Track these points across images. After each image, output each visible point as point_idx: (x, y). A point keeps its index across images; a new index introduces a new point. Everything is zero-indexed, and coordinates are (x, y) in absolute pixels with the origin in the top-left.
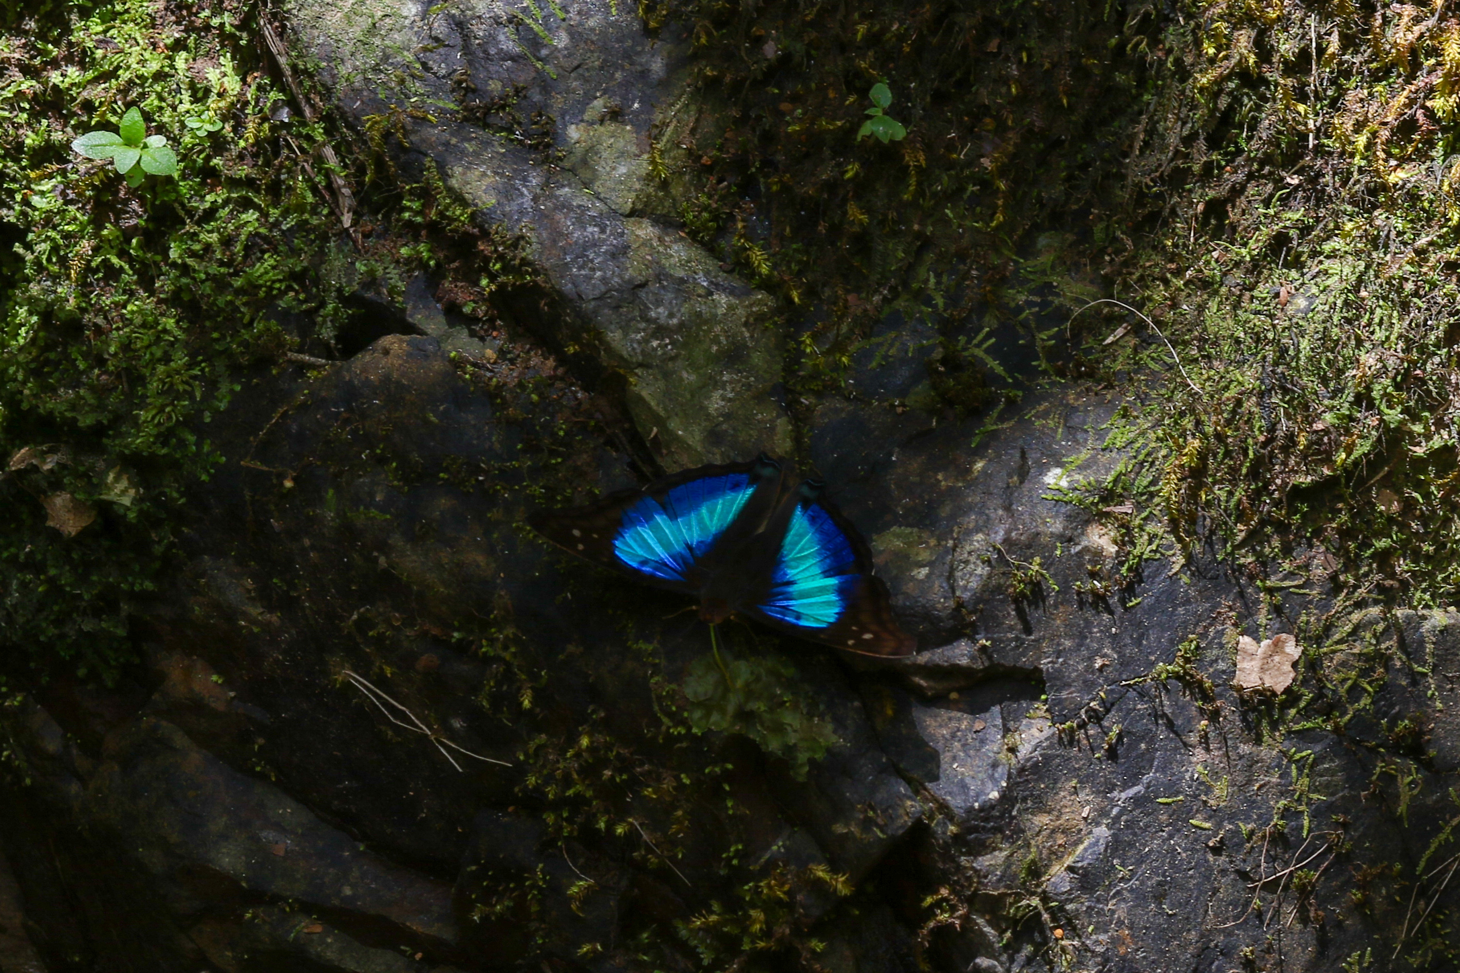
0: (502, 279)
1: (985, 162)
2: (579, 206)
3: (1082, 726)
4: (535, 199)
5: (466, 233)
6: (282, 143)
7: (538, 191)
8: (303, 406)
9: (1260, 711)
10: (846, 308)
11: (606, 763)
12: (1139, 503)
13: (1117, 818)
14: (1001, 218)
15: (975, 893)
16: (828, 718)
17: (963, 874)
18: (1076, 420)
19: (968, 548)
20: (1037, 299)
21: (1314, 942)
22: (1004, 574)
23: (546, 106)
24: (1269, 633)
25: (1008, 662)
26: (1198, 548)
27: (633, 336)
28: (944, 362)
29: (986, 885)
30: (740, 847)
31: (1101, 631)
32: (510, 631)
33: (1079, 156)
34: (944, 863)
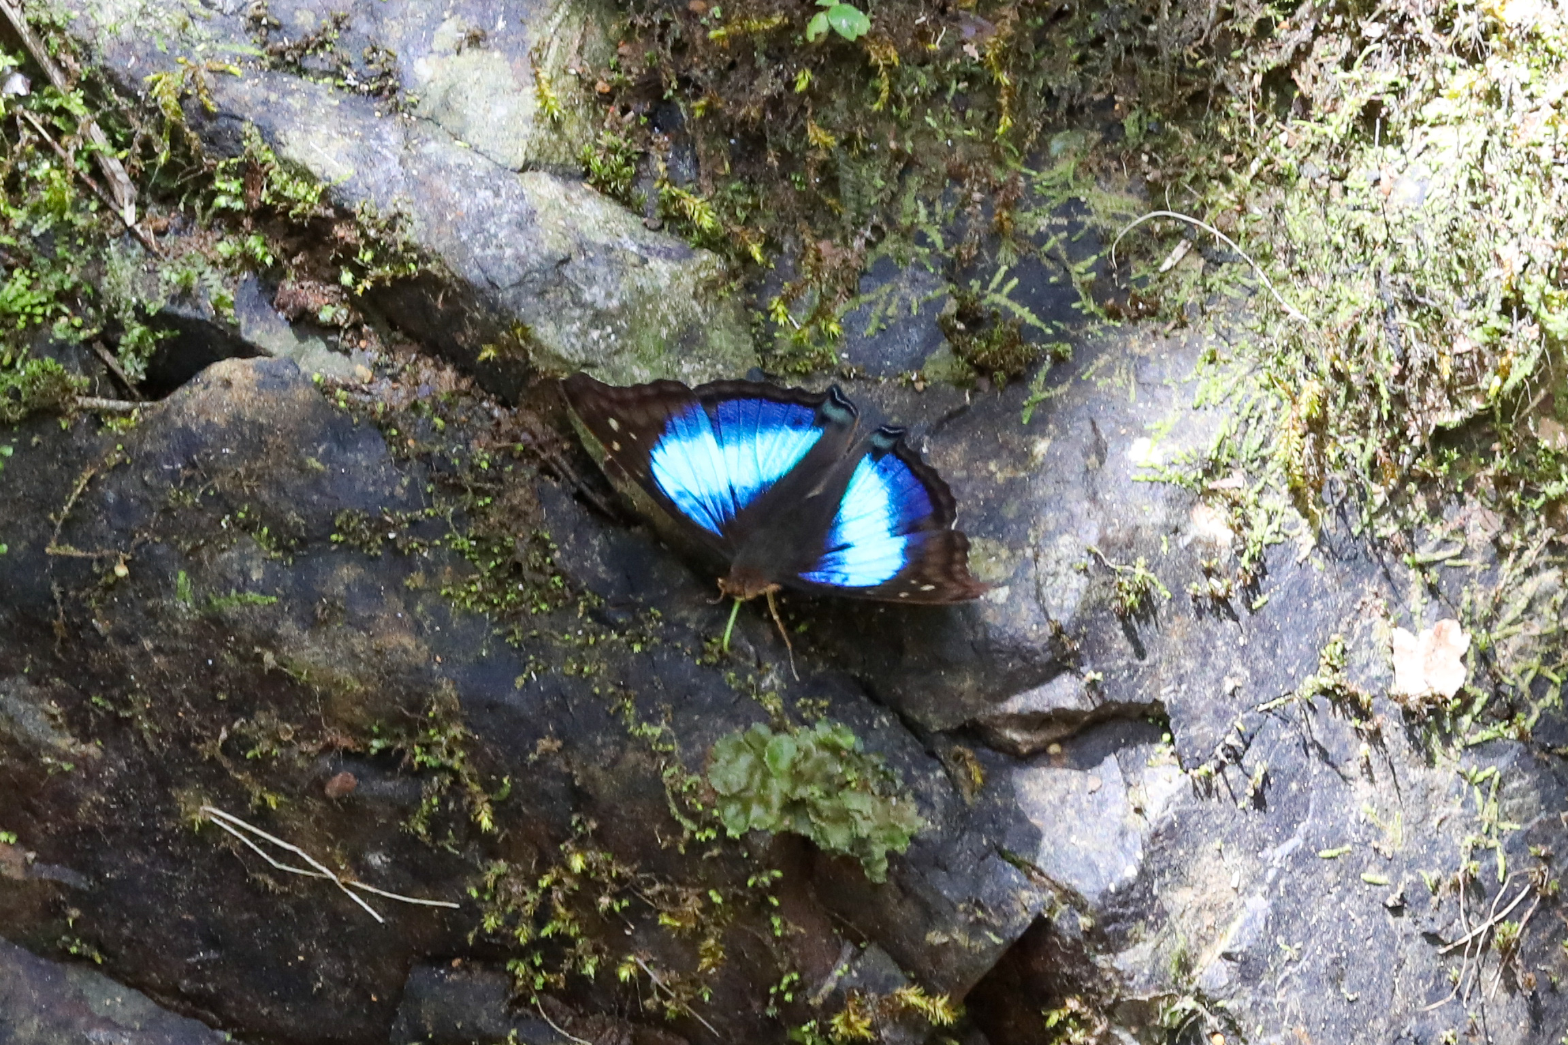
0: (375, 272)
1: (971, 50)
2: (459, 166)
3: (1221, 768)
4: (402, 162)
5: (316, 218)
6: (19, 122)
7: (401, 151)
8: (121, 466)
9: (1428, 725)
10: (818, 259)
11: (599, 887)
12: (1250, 473)
13: (1274, 885)
14: (1009, 122)
15: (1117, 1001)
16: (909, 796)
17: (1101, 978)
18: (1150, 374)
19: (1054, 556)
20: (1063, 221)
21: (1526, 1015)
22: (1105, 584)
23: (379, 37)
24: (1426, 622)
25: (1123, 698)
26: (1328, 522)
27: (568, 328)
28: (960, 316)
29: (1132, 989)
30: (795, 977)
31: (1227, 644)
32: (456, 731)
33: (1091, 30)
34: (1072, 966)
